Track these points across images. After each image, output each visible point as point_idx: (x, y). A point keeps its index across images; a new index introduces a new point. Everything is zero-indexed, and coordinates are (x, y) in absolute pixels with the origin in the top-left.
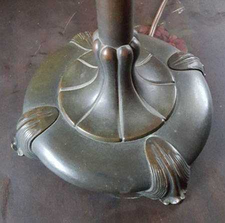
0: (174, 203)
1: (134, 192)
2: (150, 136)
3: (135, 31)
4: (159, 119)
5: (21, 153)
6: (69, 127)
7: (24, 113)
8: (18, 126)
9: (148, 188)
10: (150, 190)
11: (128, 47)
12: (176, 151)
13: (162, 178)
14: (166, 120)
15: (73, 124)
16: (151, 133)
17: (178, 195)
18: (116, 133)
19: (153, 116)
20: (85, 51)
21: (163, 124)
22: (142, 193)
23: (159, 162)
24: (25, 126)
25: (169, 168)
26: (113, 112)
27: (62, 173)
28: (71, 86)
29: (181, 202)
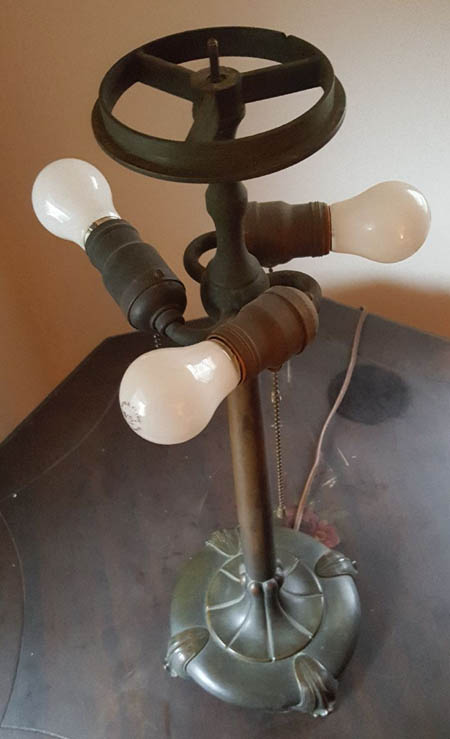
0: (323, 714)
1: (286, 707)
2: (299, 654)
3: (278, 561)
4: (306, 637)
5: (174, 674)
6: (221, 649)
7: (173, 635)
8: (170, 650)
9: (298, 703)
10: (300, 705)
11: (273, 580)
12: (322, 666)
13: (310, 694)
14: (313, 637)
15: (224, 645)
16: (299, 651)
17: (326, 707)
18: (266, 653)
19: (303, 635)
20: (226, 558)
21: (310, 641)
22: (294, 708)
23: (306, 679)
24: (178, 650)
25: (316, 684)
26: (261, 633)
27: (220, 694)
28: (218, 603)
29: (329, 713)
